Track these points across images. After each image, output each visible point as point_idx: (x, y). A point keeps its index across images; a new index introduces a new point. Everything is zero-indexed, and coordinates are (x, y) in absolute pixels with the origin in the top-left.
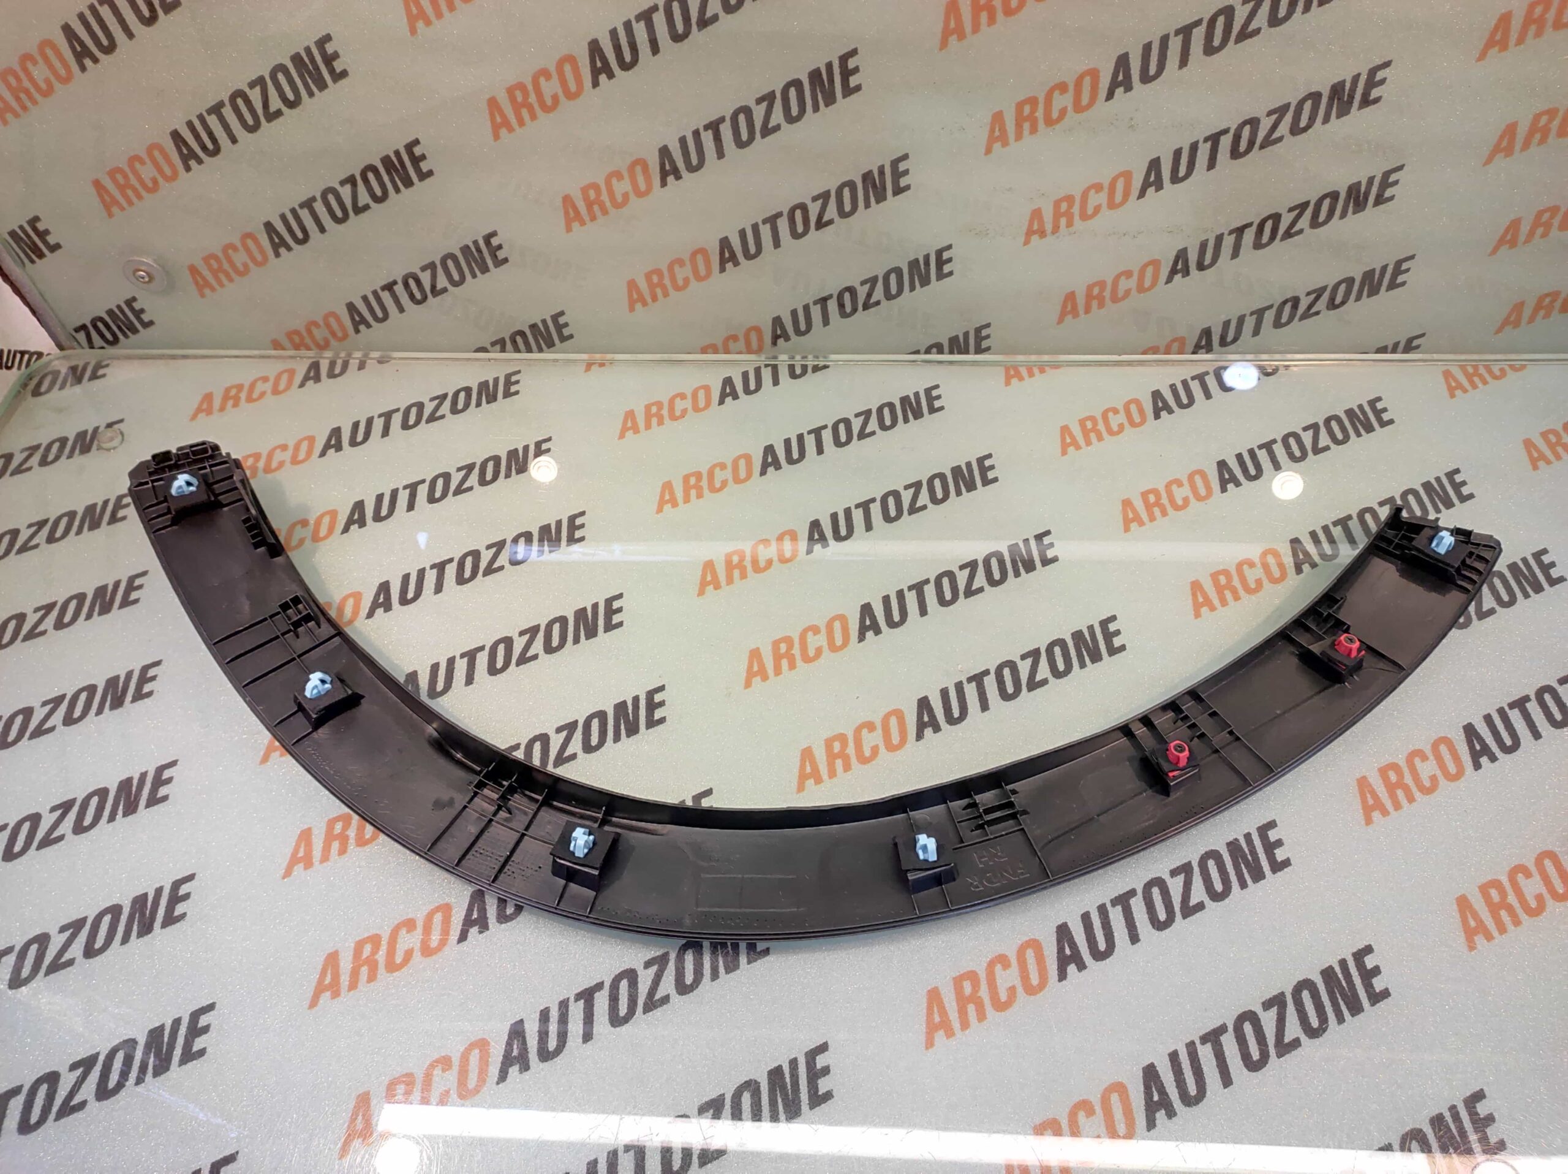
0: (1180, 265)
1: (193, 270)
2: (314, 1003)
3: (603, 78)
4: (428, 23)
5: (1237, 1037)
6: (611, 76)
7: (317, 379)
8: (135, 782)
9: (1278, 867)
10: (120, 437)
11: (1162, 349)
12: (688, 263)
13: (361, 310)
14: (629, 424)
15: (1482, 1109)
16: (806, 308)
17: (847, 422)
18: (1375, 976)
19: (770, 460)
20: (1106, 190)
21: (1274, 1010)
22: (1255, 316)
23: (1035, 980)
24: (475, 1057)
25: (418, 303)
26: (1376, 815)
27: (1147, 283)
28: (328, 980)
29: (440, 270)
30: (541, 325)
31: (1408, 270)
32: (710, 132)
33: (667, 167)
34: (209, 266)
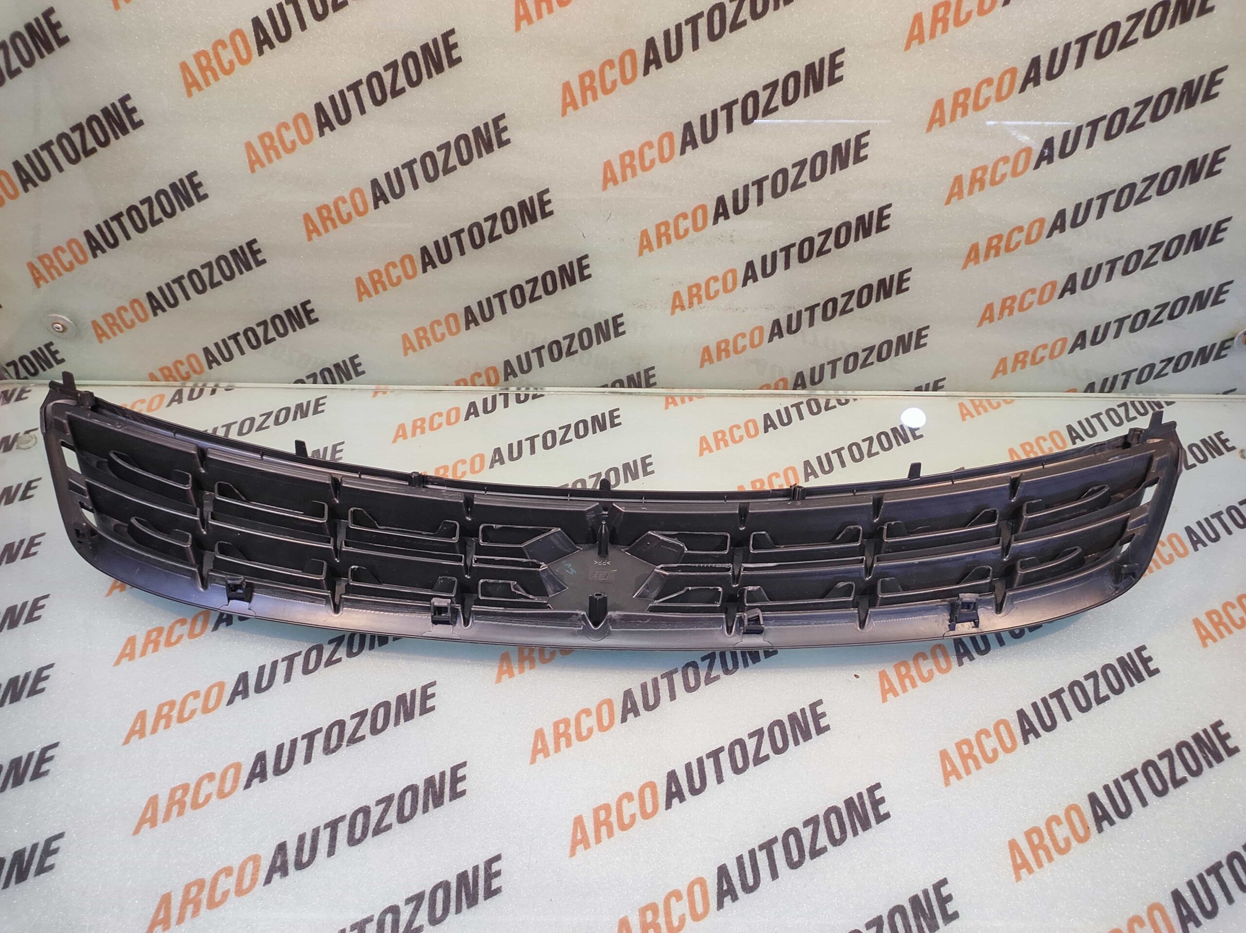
0: (777, 330)
1: (95, 324)
2: (137, 831)
3: (381, 203)
4: (262, 165)
5: (783, 846)
6: (387, 201)
7: (180, 401)
8: (21, 679)
9: (820, 730)
10: (34, 440)
11: (773, 387)
12: (443, 322)
13: (214, 353)
14: (401, 433)
15: (945, 891)
16: (527, 354)
17: (553, 433)
18: (882, 803)
19: (497, 458)
20: (721, 281)
21: (811, 827)
22: (831, 365)
23: (649, 809)
24: (250, 867)
25: (253, 347)
26: (890, 696)
27: (756, 342)
28: (149, 815)
29: (270, 327)
30: (342, 364)
31: (926, 336)
32: (454, 238)
33: (427, 260)
34: (106, 321)
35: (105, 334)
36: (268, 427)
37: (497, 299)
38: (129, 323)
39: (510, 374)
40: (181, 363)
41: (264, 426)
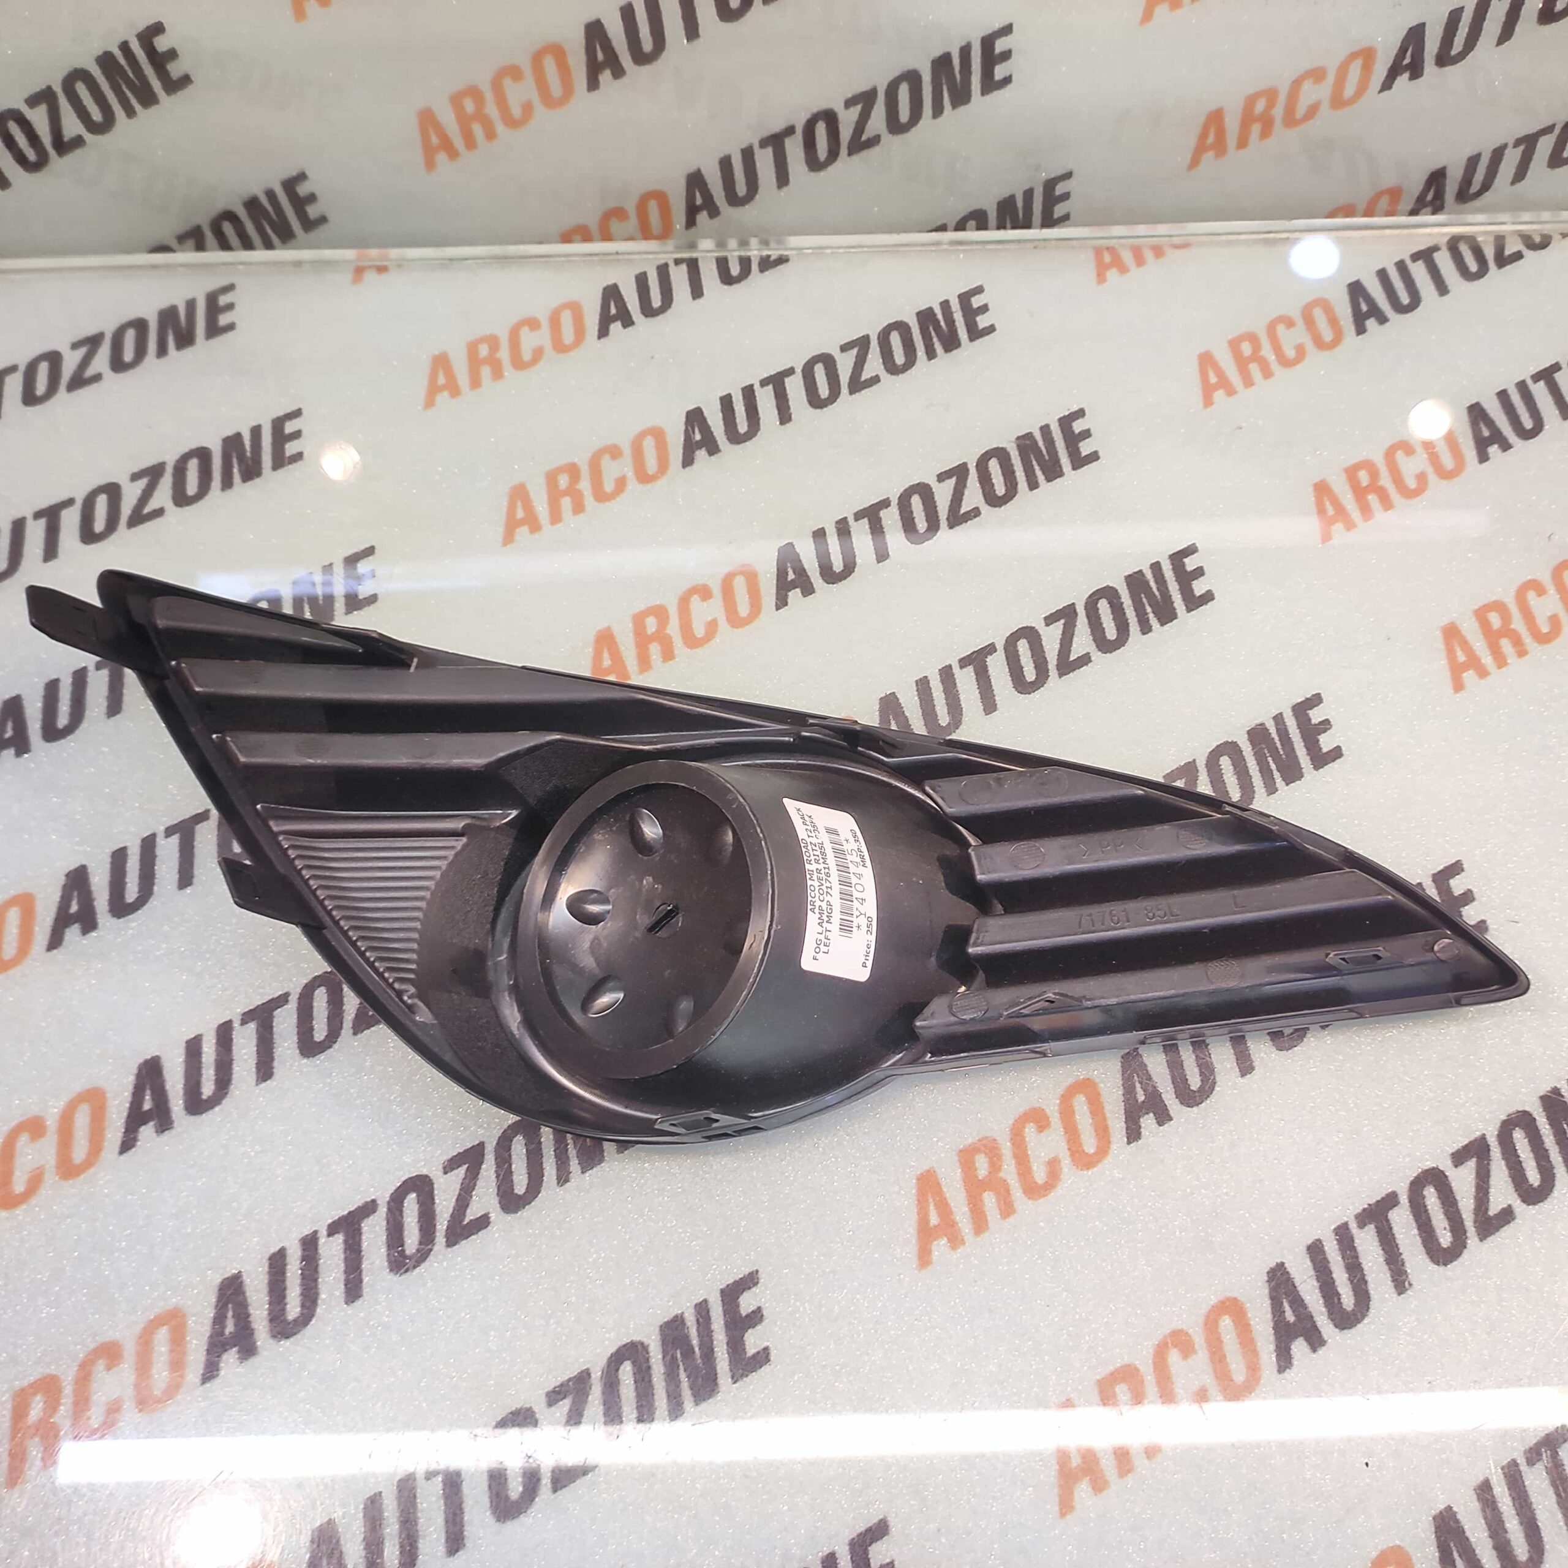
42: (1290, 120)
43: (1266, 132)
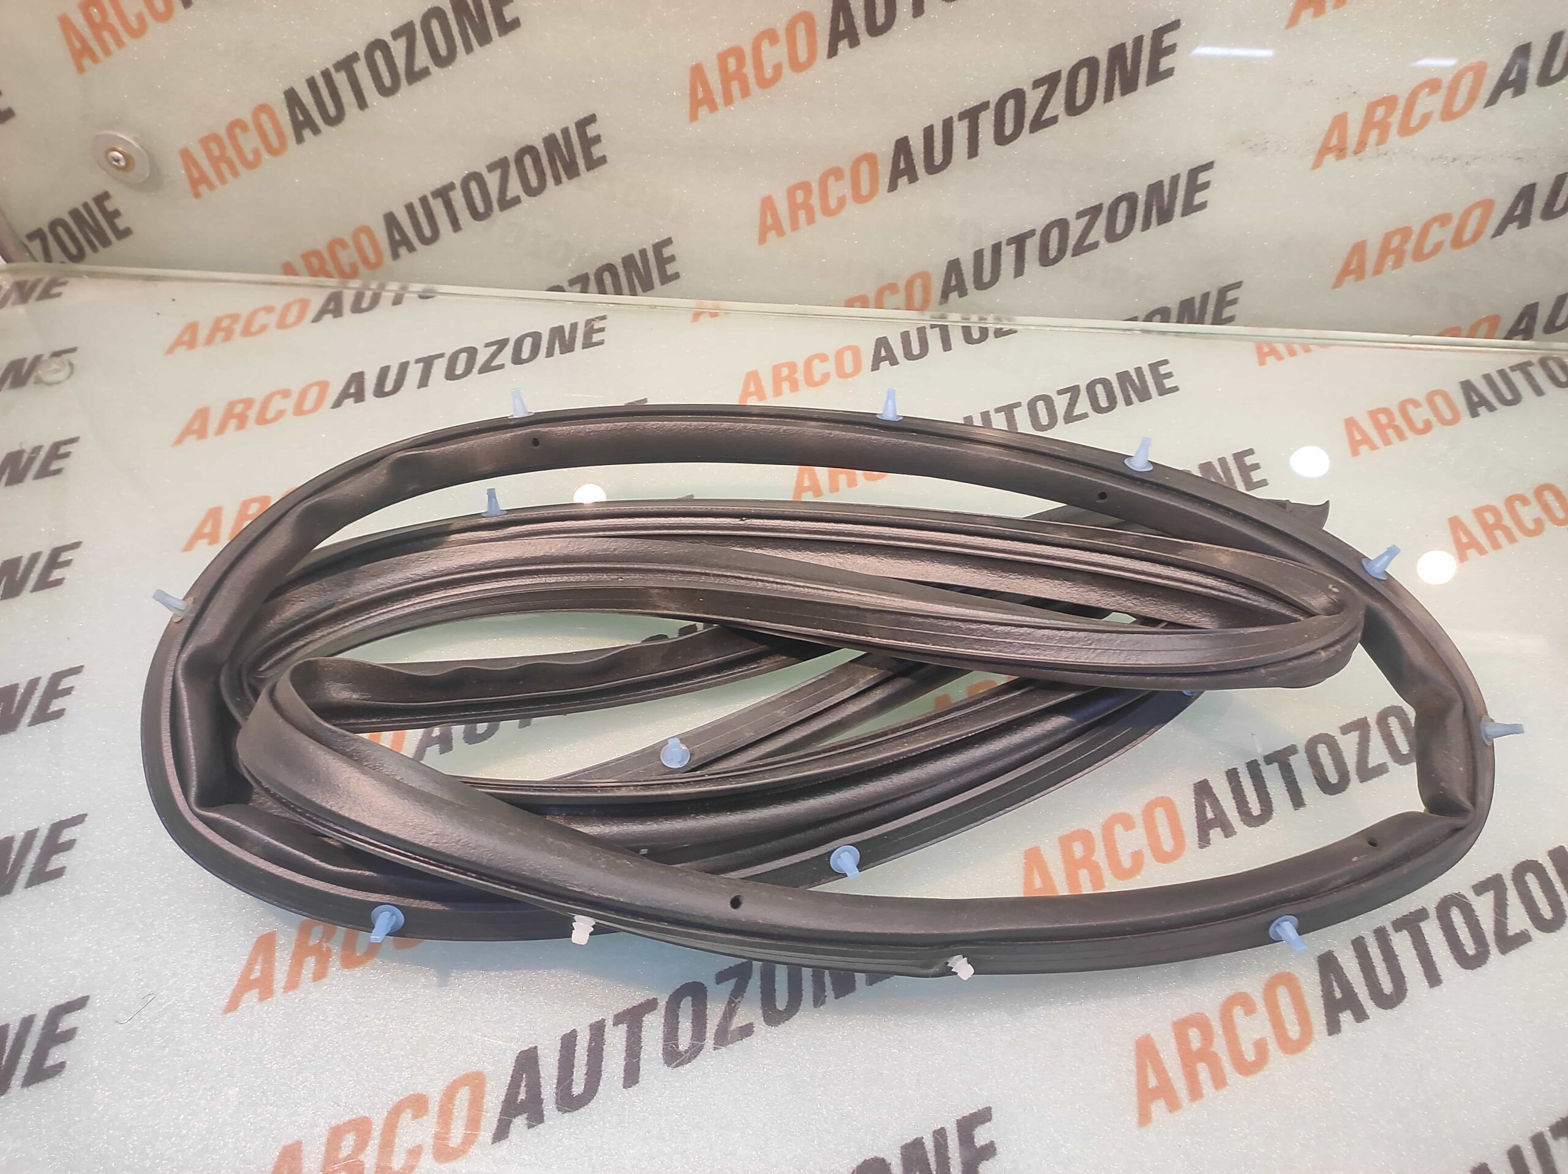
0: (1522, 208)
1: (186, 155)
7: (337, 313)
10: (67, 369)
12: (847, 173)
13: (403, 225)
16: (996, 248)
20: (1444, 91)
25: (478, 217)
27: (1468, 235)
29: (513, 171)
30: (637, 257)
33: (842, 27)
34: (208, 151)
35: (204, 179)
36: (501, 367)
37: (965, 123)
38: (250, 157)
39: (953, 289)
40: (342, 243)
41: (493, 364)
42: (1419, 255)
43: (1397, 264)
